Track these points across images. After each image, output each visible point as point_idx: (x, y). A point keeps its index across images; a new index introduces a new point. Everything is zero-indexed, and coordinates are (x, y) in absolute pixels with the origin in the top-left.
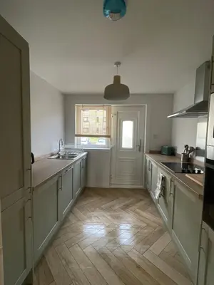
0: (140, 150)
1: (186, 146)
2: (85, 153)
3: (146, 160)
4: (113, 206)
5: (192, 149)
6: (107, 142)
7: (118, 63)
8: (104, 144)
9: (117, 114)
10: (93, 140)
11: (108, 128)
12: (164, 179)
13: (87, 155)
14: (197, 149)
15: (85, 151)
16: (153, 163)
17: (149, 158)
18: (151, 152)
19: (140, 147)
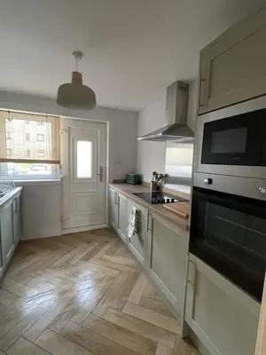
0: (101, 180)
1: (154, 173)
2: (19, 189)
3: (110, 192)
4: (72, 259)
5: (162, 176)
6: (55, 171)
7: (78, 54)
8: (49, 173)
9: (69, 131)
10: (21, 168)
11: (56, 150)
12: (138, 213)
13: (22, 191)
14: (166, 176)
15: (18, 185)
16: (120, 195)
17: (114, 189)
18: (115, 182)
19: (101, 176)
